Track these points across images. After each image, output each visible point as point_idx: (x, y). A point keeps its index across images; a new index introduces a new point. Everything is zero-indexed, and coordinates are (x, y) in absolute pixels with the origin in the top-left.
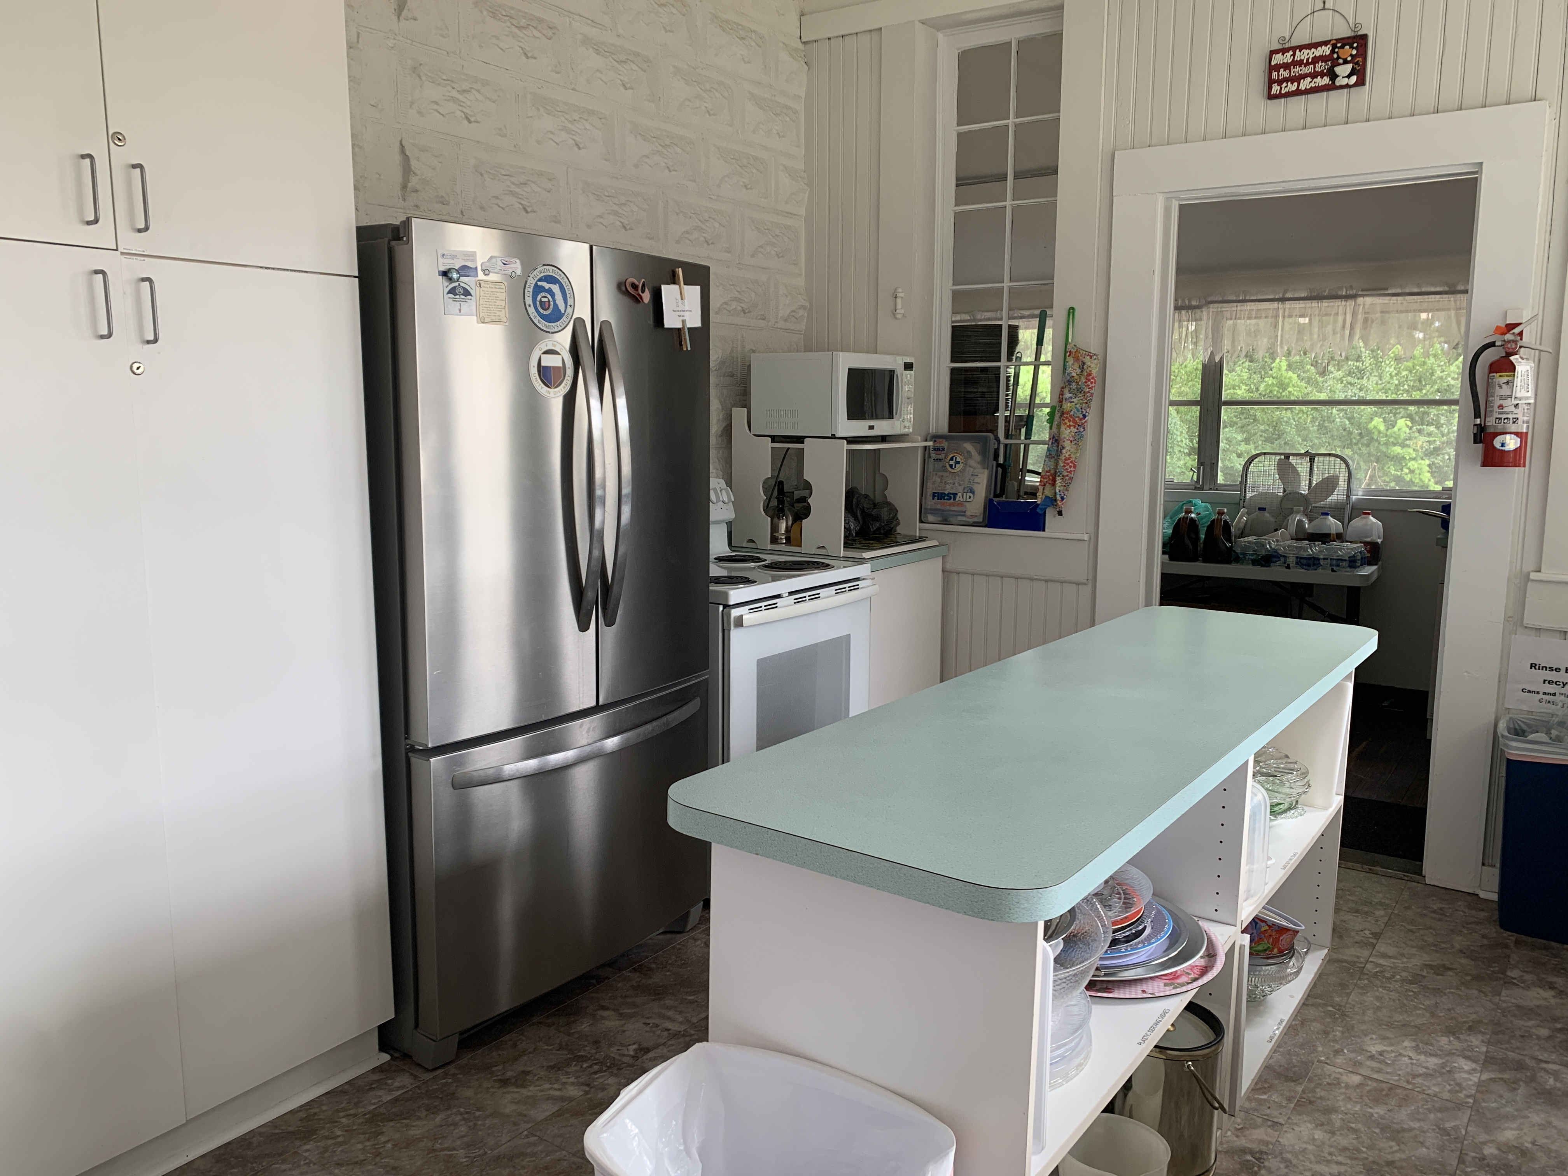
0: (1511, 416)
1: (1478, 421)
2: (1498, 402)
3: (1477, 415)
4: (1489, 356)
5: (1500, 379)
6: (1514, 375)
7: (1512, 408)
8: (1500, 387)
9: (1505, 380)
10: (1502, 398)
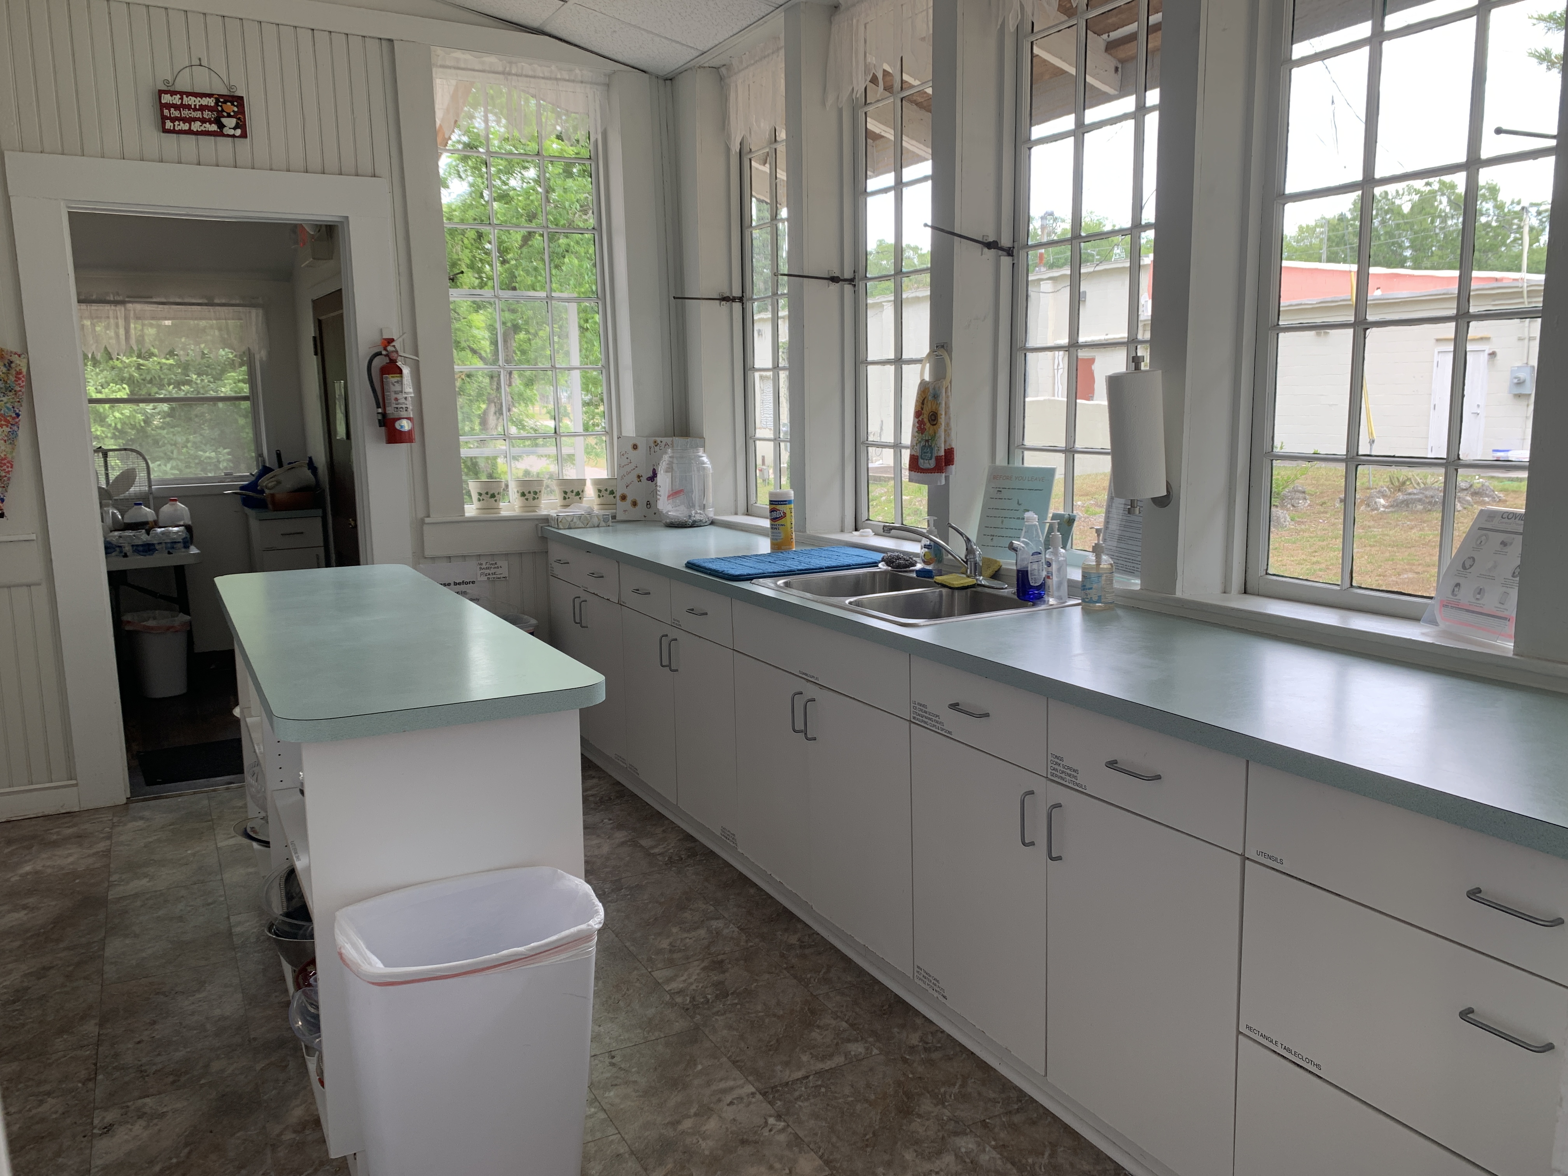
0: (404, 406)
1: (380, 410)
2: (394, 396)
3: (378, 406)
4: (378, 362)
5: (392, 379)
6: (402, 377)
7: (403, 401)
8: (394, 385)
9: (395, 379)
10: (396, 393)
